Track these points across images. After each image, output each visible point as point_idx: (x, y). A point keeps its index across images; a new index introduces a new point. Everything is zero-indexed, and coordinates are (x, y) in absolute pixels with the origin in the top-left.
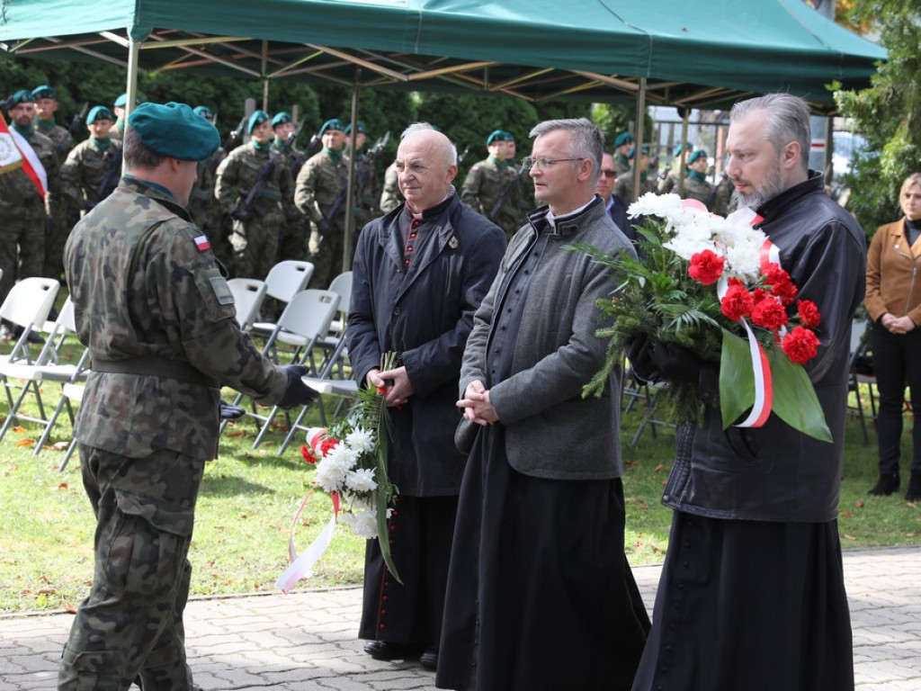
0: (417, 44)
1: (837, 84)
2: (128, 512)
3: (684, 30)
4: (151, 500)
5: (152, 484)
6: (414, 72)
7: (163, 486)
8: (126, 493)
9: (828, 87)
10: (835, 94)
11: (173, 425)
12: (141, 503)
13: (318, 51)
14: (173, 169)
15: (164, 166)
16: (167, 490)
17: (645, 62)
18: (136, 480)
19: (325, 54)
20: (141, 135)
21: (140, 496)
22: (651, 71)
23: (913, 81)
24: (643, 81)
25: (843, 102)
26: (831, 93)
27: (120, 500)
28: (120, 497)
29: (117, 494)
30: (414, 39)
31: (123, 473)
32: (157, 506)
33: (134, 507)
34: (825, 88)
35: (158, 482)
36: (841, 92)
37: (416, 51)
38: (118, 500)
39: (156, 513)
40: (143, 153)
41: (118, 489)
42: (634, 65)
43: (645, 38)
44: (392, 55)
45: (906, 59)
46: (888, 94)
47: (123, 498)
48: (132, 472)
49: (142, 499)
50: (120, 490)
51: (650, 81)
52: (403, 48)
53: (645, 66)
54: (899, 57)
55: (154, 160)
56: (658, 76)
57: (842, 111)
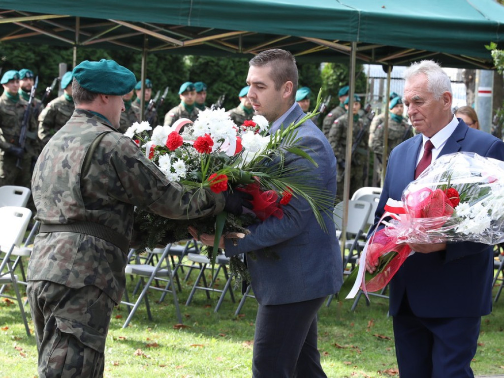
0: (189, 19)
1: (493, 45)
2: (64, 331)
3: (384, 7)
4: (81, 325)
5: (81, 314)
6: (187, 40)
7: (89, 316)
8: (63, 319)
9: (487, 47)
10: (493, 52)
11: (100, 271)
12: (73, 327)
13: (117, 24)
14: (103, 102)
15: (97, 100)
16: (91, 319)
17: (355, 30)
18: (70, 311)
19: (123, 27)
20: (79, 81)
21: (73, 322)
22: (360, 37)
24: (354, 44)
25: (498, 58)
26: (490, 52)
27: (59, 323)
28: (59, 322)
29: (57, 319)
30: (187, 15)
31: (62, 306)
32: (84, 330)
33: (68, 329)
34: (485, 48)
35: (86, 313)
36: (496, 51)
37: (189, 24)
38: (58, 324)
39: (83, 334)
40: (82, 93)
41: (57, 317)
42: (347, 33)
43: (355, 13)
44: (171, 28)
47: (61, 322)
48: (68, 305)
49: (75, 324)
50: (59, 318)
51: (359, 45)
52: (180, 22)
53: (355, 33)
55: (90, 97)
56: (365, 40)
57: (498, 65)
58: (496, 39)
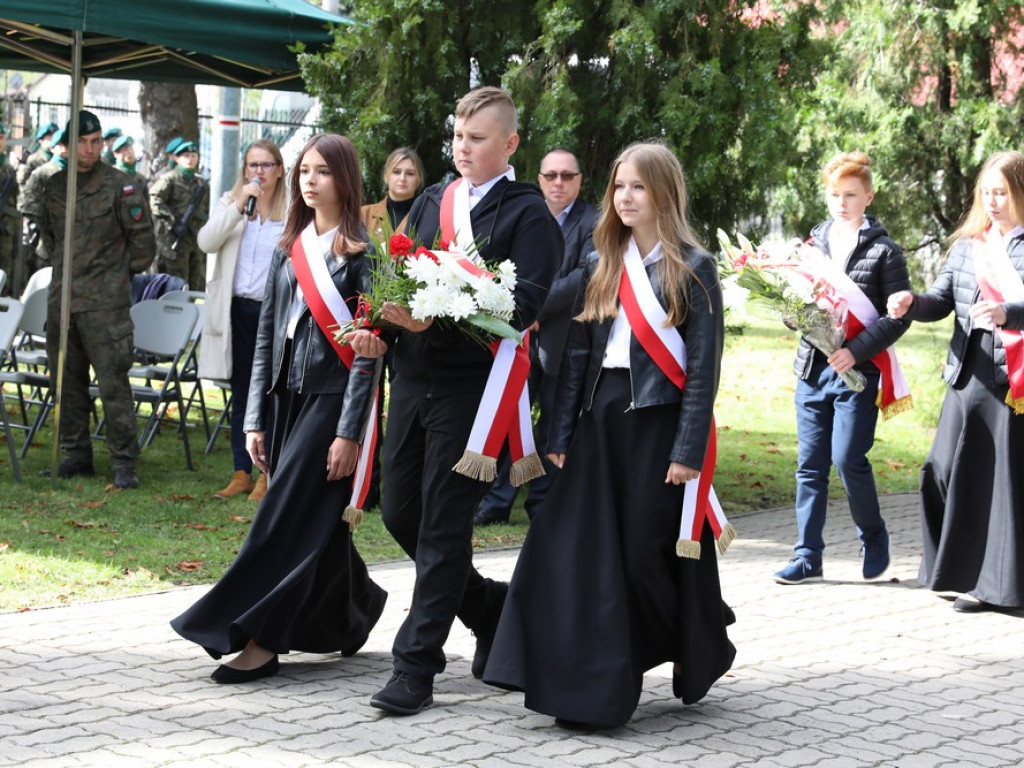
1: (300, 46)
10: (299, 56)
17: (81, 11)
22: (87, 23)
23: (389, 44)
24: (78, 34)
25: (307, 66)
26: (294, 55)
34: (287, 49)
36: (305, 55)
42: (68, 16)
45: (381, 19)
46: (356, 59)
51: (86, 36)
53: (80, 17)
54: (373, 16)
56: (96, 29)
57: (306, 77)
58: (288, 38)
